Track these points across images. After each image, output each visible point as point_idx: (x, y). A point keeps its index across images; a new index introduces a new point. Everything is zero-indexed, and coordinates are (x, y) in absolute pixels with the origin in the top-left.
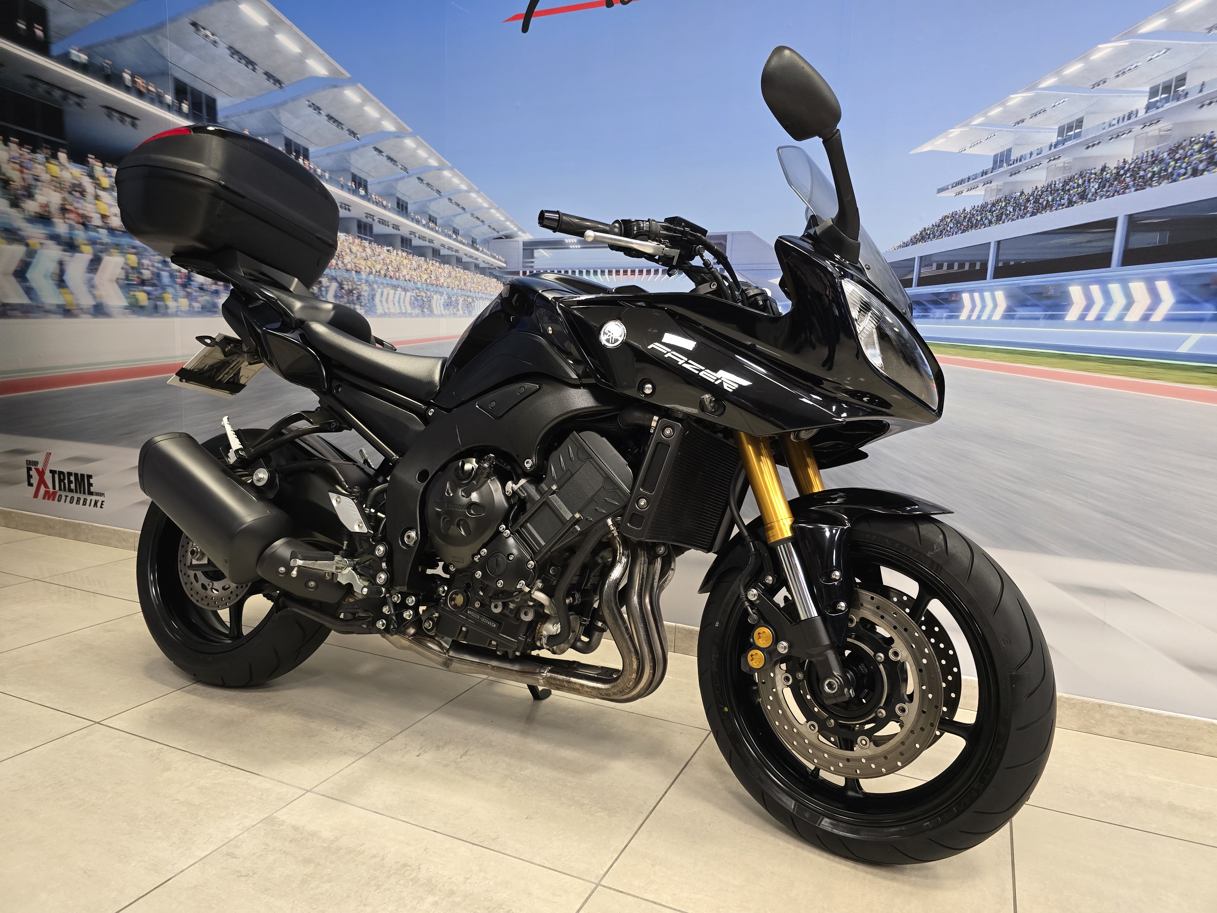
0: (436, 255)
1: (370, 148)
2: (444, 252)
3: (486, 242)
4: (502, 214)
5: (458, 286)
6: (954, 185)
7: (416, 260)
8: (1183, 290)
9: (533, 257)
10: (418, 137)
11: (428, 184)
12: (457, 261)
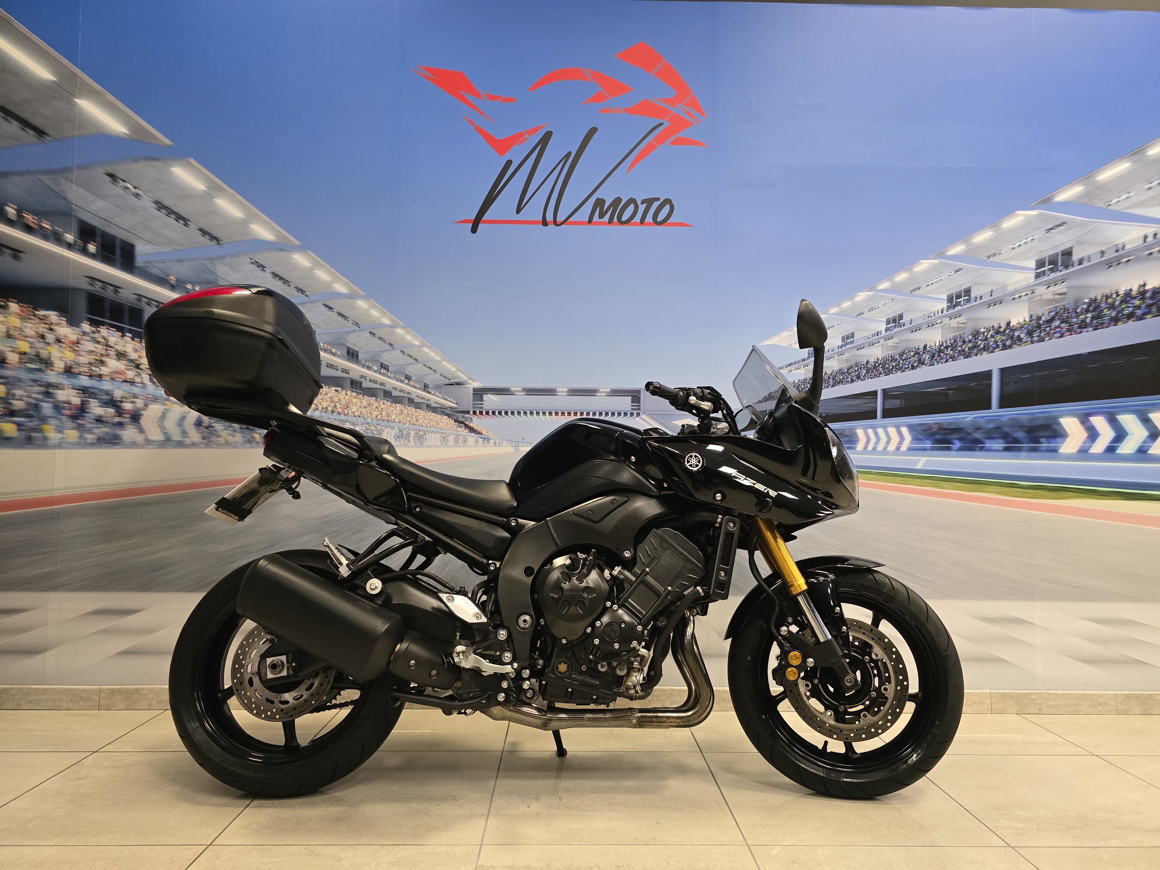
0: (388, 396)
1: (320, 304)
2: (395, 393)
3: (438, 387)
4: (453, 366)
5: (410, 422)
6: (787, 366)
7: (366, 400)
8: (915, 433)
9: (482, 400)
10: (371, 300)
11: (380, 338)
12: (409, 401)
